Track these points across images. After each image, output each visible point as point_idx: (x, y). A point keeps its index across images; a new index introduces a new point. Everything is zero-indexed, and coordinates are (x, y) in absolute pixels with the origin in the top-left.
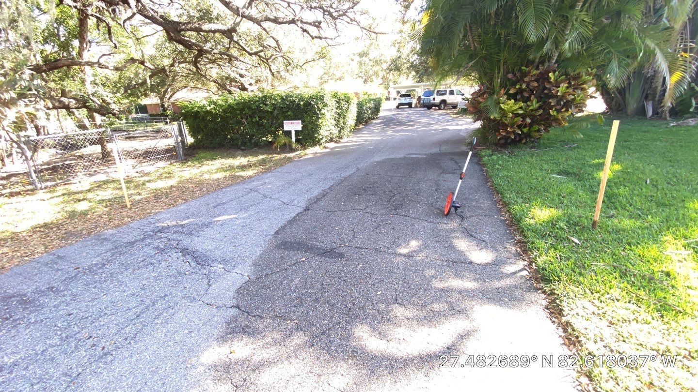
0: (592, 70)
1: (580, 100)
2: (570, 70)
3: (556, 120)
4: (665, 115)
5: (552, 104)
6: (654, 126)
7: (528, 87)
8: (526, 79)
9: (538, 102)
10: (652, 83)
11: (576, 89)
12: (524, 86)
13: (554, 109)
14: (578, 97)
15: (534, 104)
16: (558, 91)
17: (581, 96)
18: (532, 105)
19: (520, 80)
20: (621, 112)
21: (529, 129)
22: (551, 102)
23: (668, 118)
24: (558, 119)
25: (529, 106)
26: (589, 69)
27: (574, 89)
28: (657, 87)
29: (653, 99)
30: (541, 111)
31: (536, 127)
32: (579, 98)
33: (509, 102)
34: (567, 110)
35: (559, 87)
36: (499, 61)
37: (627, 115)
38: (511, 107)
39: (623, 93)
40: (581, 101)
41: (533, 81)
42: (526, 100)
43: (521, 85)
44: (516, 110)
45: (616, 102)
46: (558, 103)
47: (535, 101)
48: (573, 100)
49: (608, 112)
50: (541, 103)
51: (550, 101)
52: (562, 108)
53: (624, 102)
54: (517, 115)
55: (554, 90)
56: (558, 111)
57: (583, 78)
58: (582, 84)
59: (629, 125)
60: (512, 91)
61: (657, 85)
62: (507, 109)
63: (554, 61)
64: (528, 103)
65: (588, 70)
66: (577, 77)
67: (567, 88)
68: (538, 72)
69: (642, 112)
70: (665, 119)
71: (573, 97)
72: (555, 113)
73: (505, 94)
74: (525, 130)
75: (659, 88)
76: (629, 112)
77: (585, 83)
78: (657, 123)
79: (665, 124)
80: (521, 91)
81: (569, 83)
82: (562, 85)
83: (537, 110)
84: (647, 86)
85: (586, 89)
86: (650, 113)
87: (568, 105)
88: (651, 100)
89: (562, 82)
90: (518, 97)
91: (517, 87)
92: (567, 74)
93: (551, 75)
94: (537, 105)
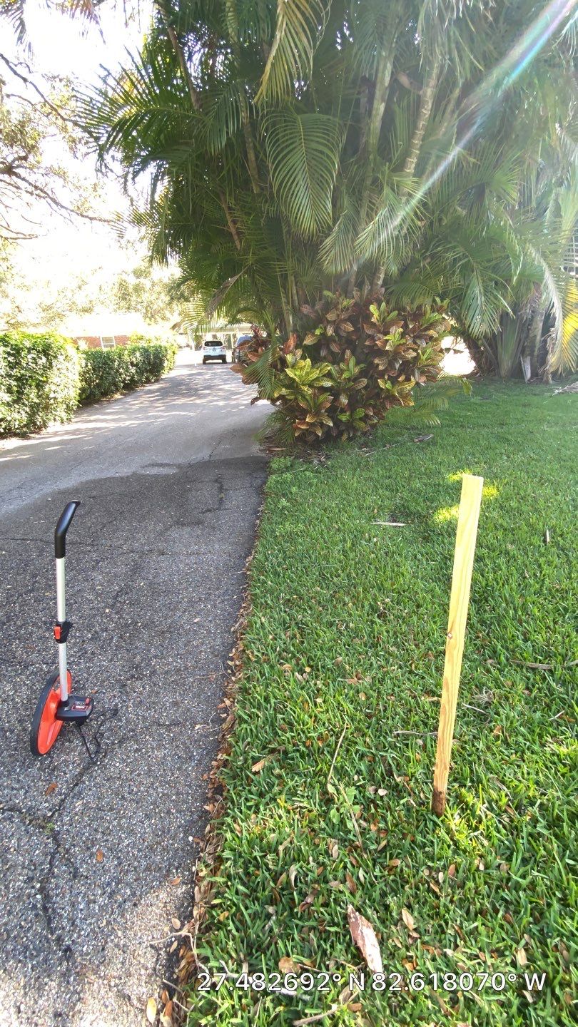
0: (442, 300)
1: (427, 359)
2: (406, 300)
3: (392, 398)
4: (547, 377)
5: (381, 368)
6: (535, 395)
7: (336, 331)
8: (331, 316)
9: (357, 363)
10: (528, 330)
11: (419, 337)
12: (330, 331)
13: (386, 377)
14: (423, 354)
15: (352, 367)
16: (387, 341)
17: (428, 351)
18: (348, 369)
19: (320, 320)
20: (493, 373)
21: (351, 415)
22: (378, 365)
23: (551, 382)
24: (394, 396)
25: (342, 371)
26: (438, 300)
27: (414, 337)
28: (535, 336)
29: (531, 354)
30: (364, 381)
31: (360, 412)
32: (425, 356)
33: (302, 363)
34: (408, 380)
35: (387, 333)
36: (285, 277)
37: (501, 377)
38: (308, 374)
39: (494, 345)
40: (429, 362)
41: (345, 321)
42: (336, 359)
43: (325, 329)
44: (317, 379)
45: (486, 358)
46: (391, 365)
47: (352, 362)
48: (416, 358)
49: (476, 374)
50: (362, 365)
51: (376, 361)
52: (399, 376)
53: (496, 358)
54: (323, 390)
55: (379, 339)
56: (394, 381)
57: (428, 316)
58: (427, 329)
59: (504, 393)
60: (309, 341)
61: (535, 333)
62: (300, 377)
63: (380, 282)
64: (342, 366)
65: (434, 301)
66: (418, 315)
67: (403, 335)
68: (352, 301)
69: (518, 372)
70: (547, 382)
71: (414, 354)
72: (388, 385)
73: (297, 347)
74: (344, 418)
75: (538, 338)
76: (503, 372)
77: (432, 325)
78: (537, 389)
79: (548, 391)
80: (324, 341)
81: (405, 326)
82: (393, 330)
83: (355, 379)
84: (523, 336)
85: (436, 340)
86: (528, 375)
87: (408, 368)
88: (529, 355)
89: (393, 323)
90: (323, 353)
91: (318, 332)
92: (401, 309)
93: (372, 308)
94: (357, 370)
